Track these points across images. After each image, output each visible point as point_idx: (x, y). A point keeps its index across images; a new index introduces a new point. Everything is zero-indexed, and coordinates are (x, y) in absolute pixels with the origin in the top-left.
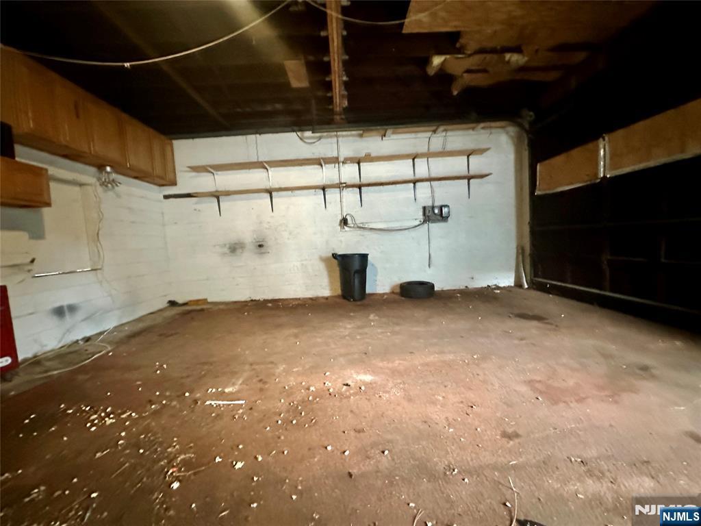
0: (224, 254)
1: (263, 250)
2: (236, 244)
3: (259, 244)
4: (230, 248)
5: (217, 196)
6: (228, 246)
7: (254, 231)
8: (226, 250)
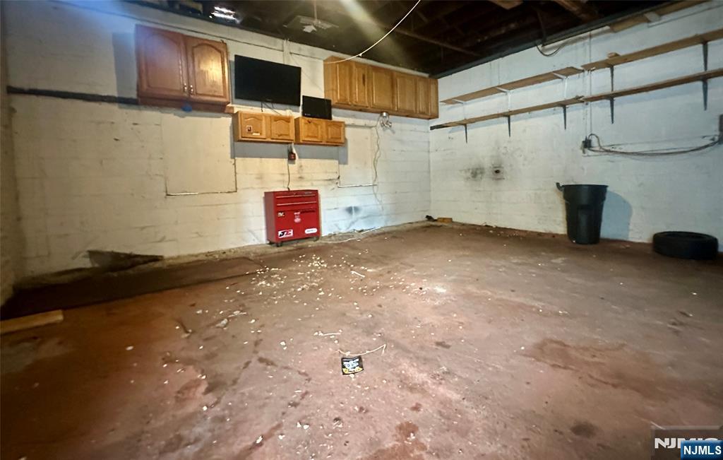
0: (468, 178)
1: (499, 176)
2: (477, 169)
3: (495, 169)
4: (472, 173)
5: (465, 124)
6: (471, 171)
7: (492, 156)
8: (469, 174)
